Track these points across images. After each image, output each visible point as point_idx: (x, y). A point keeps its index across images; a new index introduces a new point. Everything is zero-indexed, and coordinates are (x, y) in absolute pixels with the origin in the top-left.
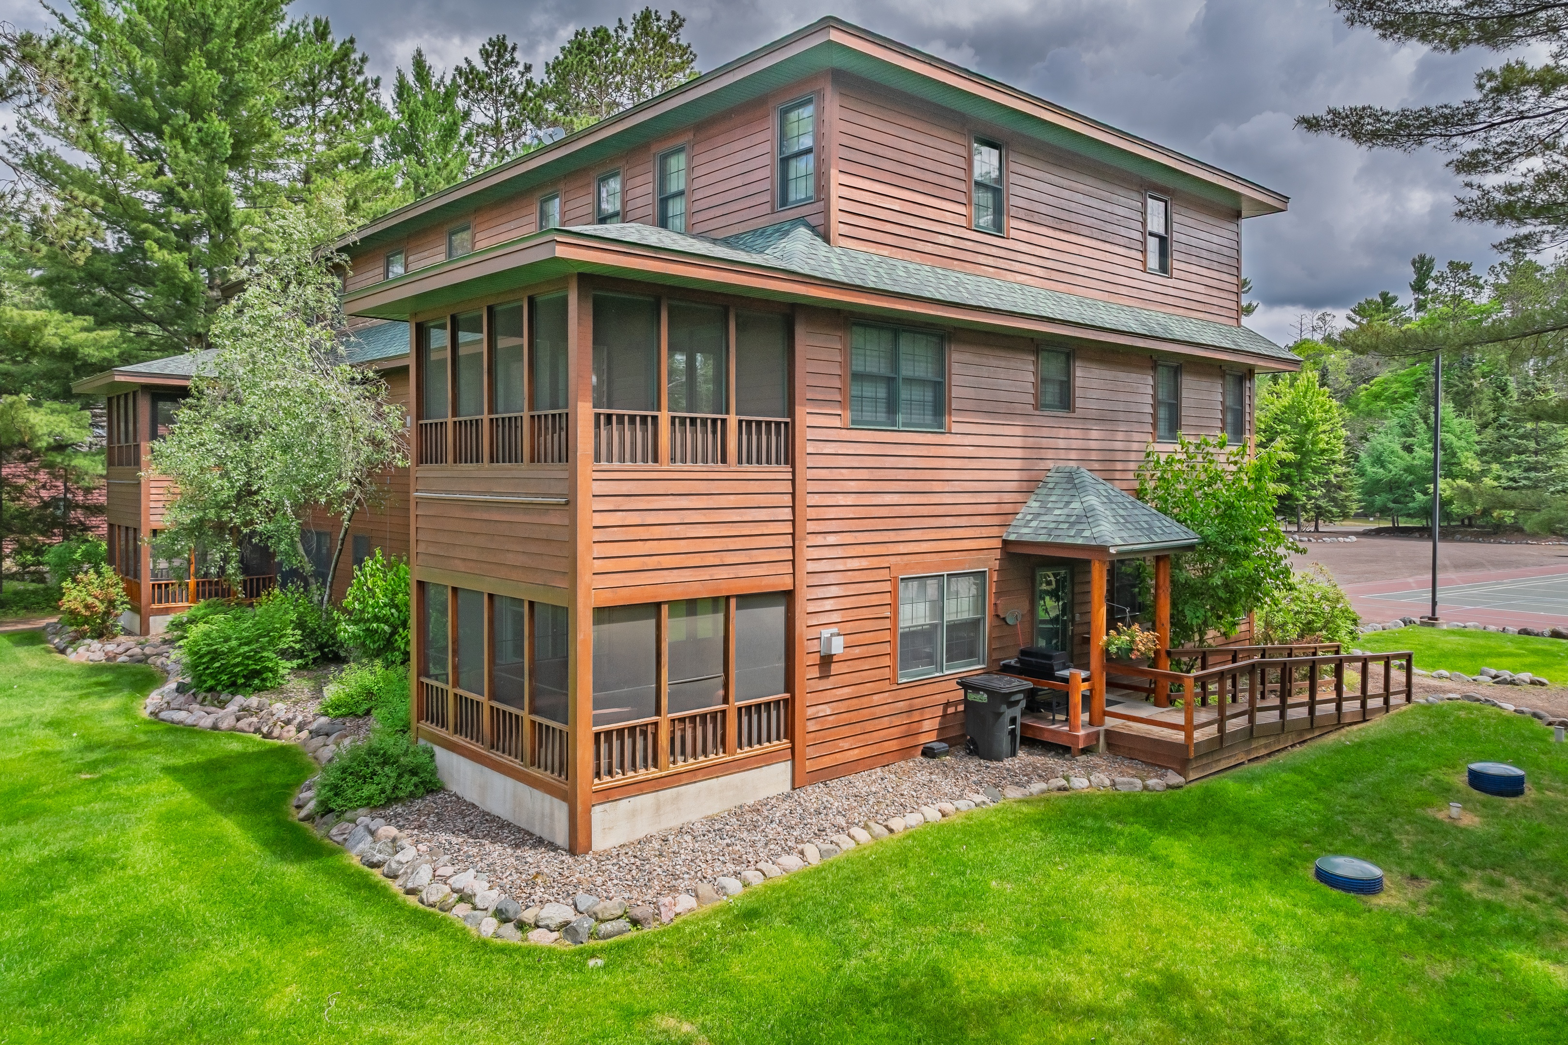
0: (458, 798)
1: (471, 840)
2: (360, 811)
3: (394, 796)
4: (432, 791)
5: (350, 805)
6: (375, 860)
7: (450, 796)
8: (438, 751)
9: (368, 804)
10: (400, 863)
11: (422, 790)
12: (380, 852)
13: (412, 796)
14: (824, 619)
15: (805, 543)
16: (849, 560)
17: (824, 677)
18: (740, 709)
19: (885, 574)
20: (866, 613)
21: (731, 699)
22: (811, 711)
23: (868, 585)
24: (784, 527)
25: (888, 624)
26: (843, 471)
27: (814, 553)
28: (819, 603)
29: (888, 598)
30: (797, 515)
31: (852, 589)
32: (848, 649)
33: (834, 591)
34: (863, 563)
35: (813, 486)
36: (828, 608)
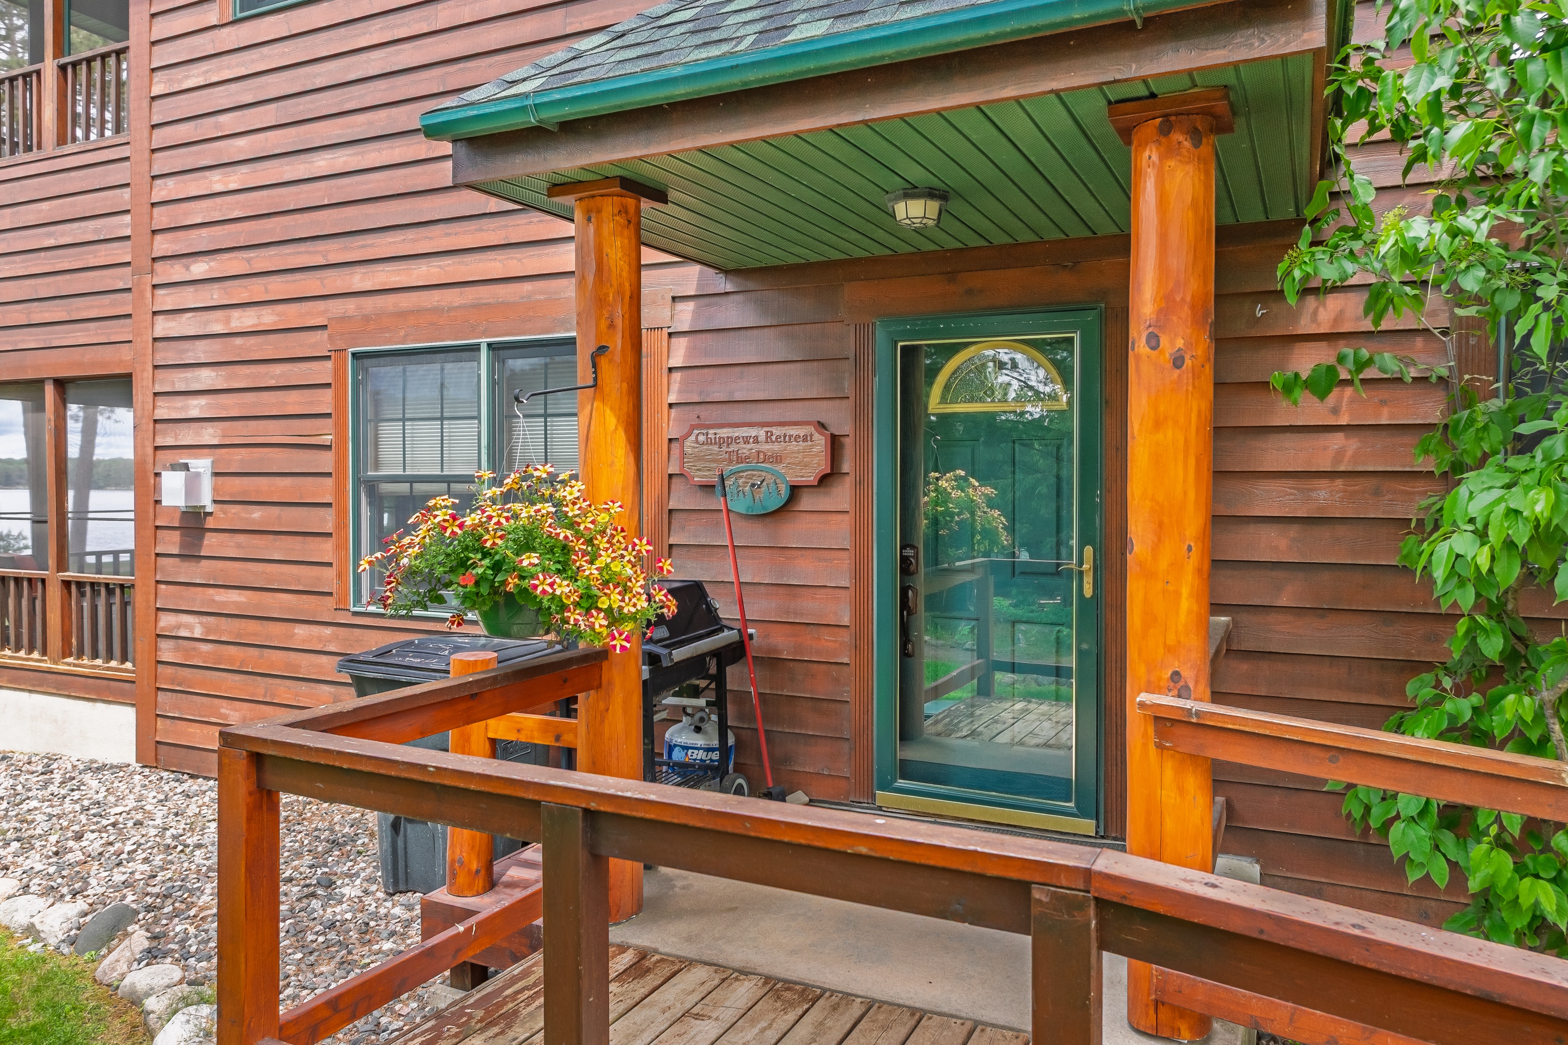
14: (187, 435)
15: (148, 280)
16: (236, 313)
17: (189, 556)
18: (67, 584)
19: (318, 343)
20: (275, 432)
21: (52, 562)
22: (166, 621)
23: (278, 369)
24: (121, 253)
25: (325, 461)
26: (223, 118)
27: (167, 300)
28: (179, 402)
29: (324, 401)
30: (134, 225)
31: (244, 377)
32: (235, 509)
33: (207, 378)
34: (268, 318)
35: (163, 163)
36: (194, 413)
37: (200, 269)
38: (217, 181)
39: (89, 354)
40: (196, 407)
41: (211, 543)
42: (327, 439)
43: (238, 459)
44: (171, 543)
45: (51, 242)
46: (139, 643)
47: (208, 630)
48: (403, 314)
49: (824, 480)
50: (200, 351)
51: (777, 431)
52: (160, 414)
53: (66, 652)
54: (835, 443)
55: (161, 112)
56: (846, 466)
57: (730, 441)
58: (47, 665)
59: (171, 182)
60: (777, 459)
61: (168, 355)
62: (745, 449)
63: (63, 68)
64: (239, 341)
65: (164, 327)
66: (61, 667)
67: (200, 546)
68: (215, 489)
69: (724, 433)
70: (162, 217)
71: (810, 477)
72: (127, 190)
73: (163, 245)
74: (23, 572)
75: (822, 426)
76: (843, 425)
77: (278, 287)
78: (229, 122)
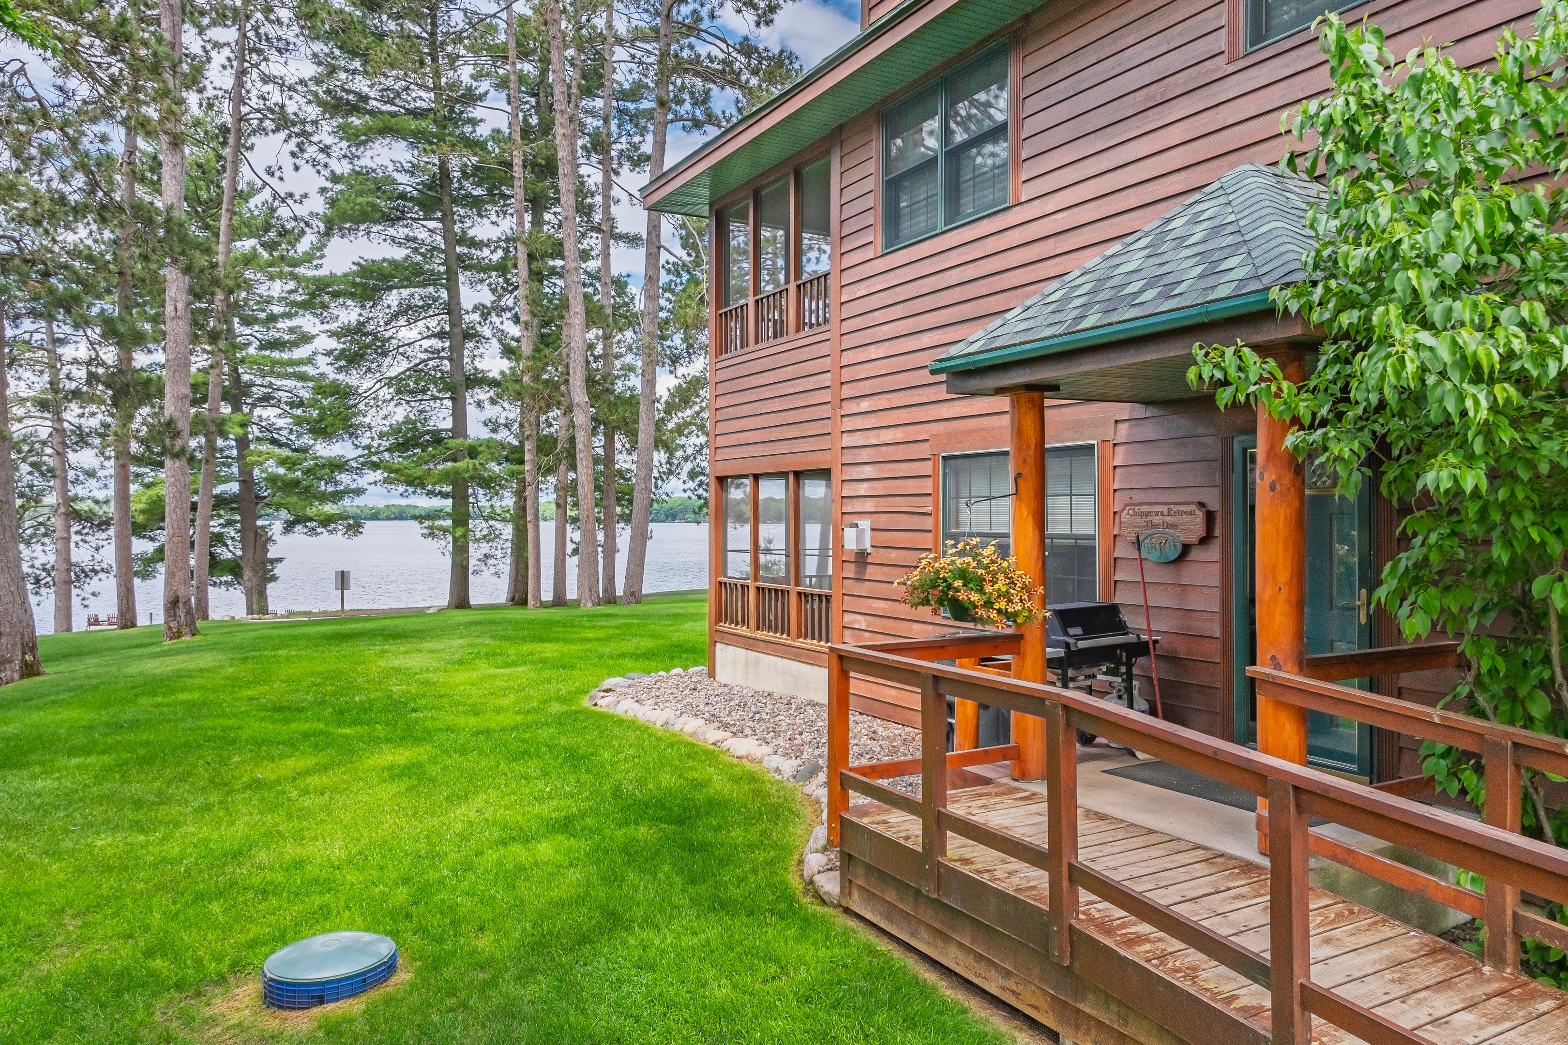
14: (858, 506)
15: (840, 412)
16: (883, 432)
17: (859, 580)
18: (799, 594)
19: (924, 450)
20: (902, 504)
21: (792, 581)
22: (848, 617)
23: (905, 466)
24: (825, 396)
25: (928, 523)
26: (876, 314)
27: (848, 424)
28: (854, 485)
29: (927, 486)
30: (832, 380)
31: (887, 471)
32: (882, 551)
33: (868, 471)
34: (897, 435)
35: (848, 341)
36: (862, 493)
37: (865, 405)
38: (874, 352)
39: (811, 457)
40: (863, 489)
41: (871, 572)
42: (929, 509)
43: (884, 521)
44: (850, 571)
45: (792, 391)
46: (834, 632)
47: (869, 625)
48: (968, 432)
49: (1204, 541)
50: (865, 455)
51: (1175, 508)
52: (845, 493)
53: (799, 636)
54: (1210, 517)
55: (847, 311)
56: (1217, 532)
57: (1147, 514)
58: (789, 642)
59: (850, 353)
60: (1175, 526)
61: (849, 458)
62: (1156, 520)
63: (799, 287)
64: (884, 449)
65: (847, 441)
66: (797, 644)
67: (864, 573)
68: (872, 539)
69: (1144, 509)
70: (846, 375)
71: (1193, 539)
72: (829, 359)
73: (847, 391)
74: (778, 586)
75: (1201, 505)
76: (1214, 505)
77: (904, 416)
78: (880, 317)
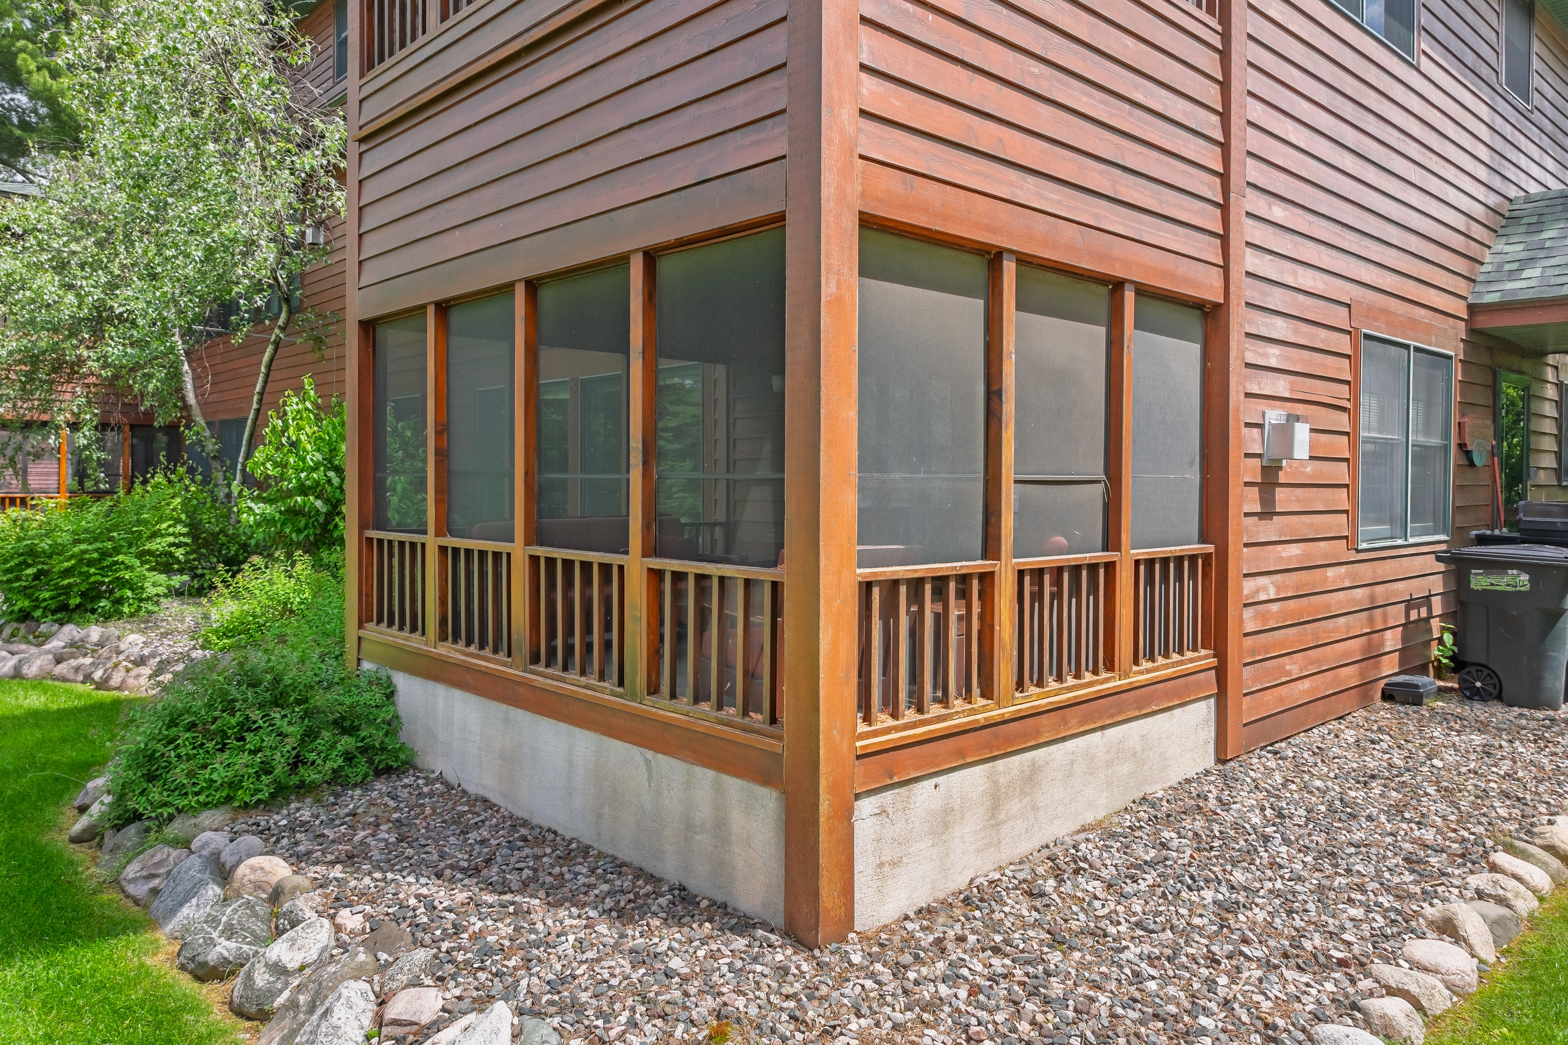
0: (449, 787)
1: (490, 898)
2: (207, 817)
3: (295, 780)
4: (388, 771)
5: (181, 803)
6: (212, 957)
7: (429, 782)
8: (402, 682)
9: (229, 799)
10: (279, 970)
11: (362, 766)
12: (230, 932)
13: (337, 779)
14: (1268, 384)
16: (1300, 270)
17: (1268, 513)
18: (1137, 564)
19: (1344, 318)
20: (1320, 391)
22: (1249, 587)
23: (1323, 333)
24: (1207, 155)
25: (1345, 423)
27: (1255, 232)
28: (1261, 347)
31: (1304, 335)
32: (1296, 463)
33: (1281, 328)
34: (1319, 284)
36: (1273, 362)
37: (1279, 213)
39: (1183, 268)
40: (1273, 356)
41: (1281, 499)
42: (1348, 403)
44: (1253, 500)
47: (1278, 589)
48: (1382, 311)
50: (1277, 299)
55: (1253, 25)
64: (1301, 298)
65: (1253, 263)
67: (1273, 502)
73: (1253, 172)
77: (1325, 258)
